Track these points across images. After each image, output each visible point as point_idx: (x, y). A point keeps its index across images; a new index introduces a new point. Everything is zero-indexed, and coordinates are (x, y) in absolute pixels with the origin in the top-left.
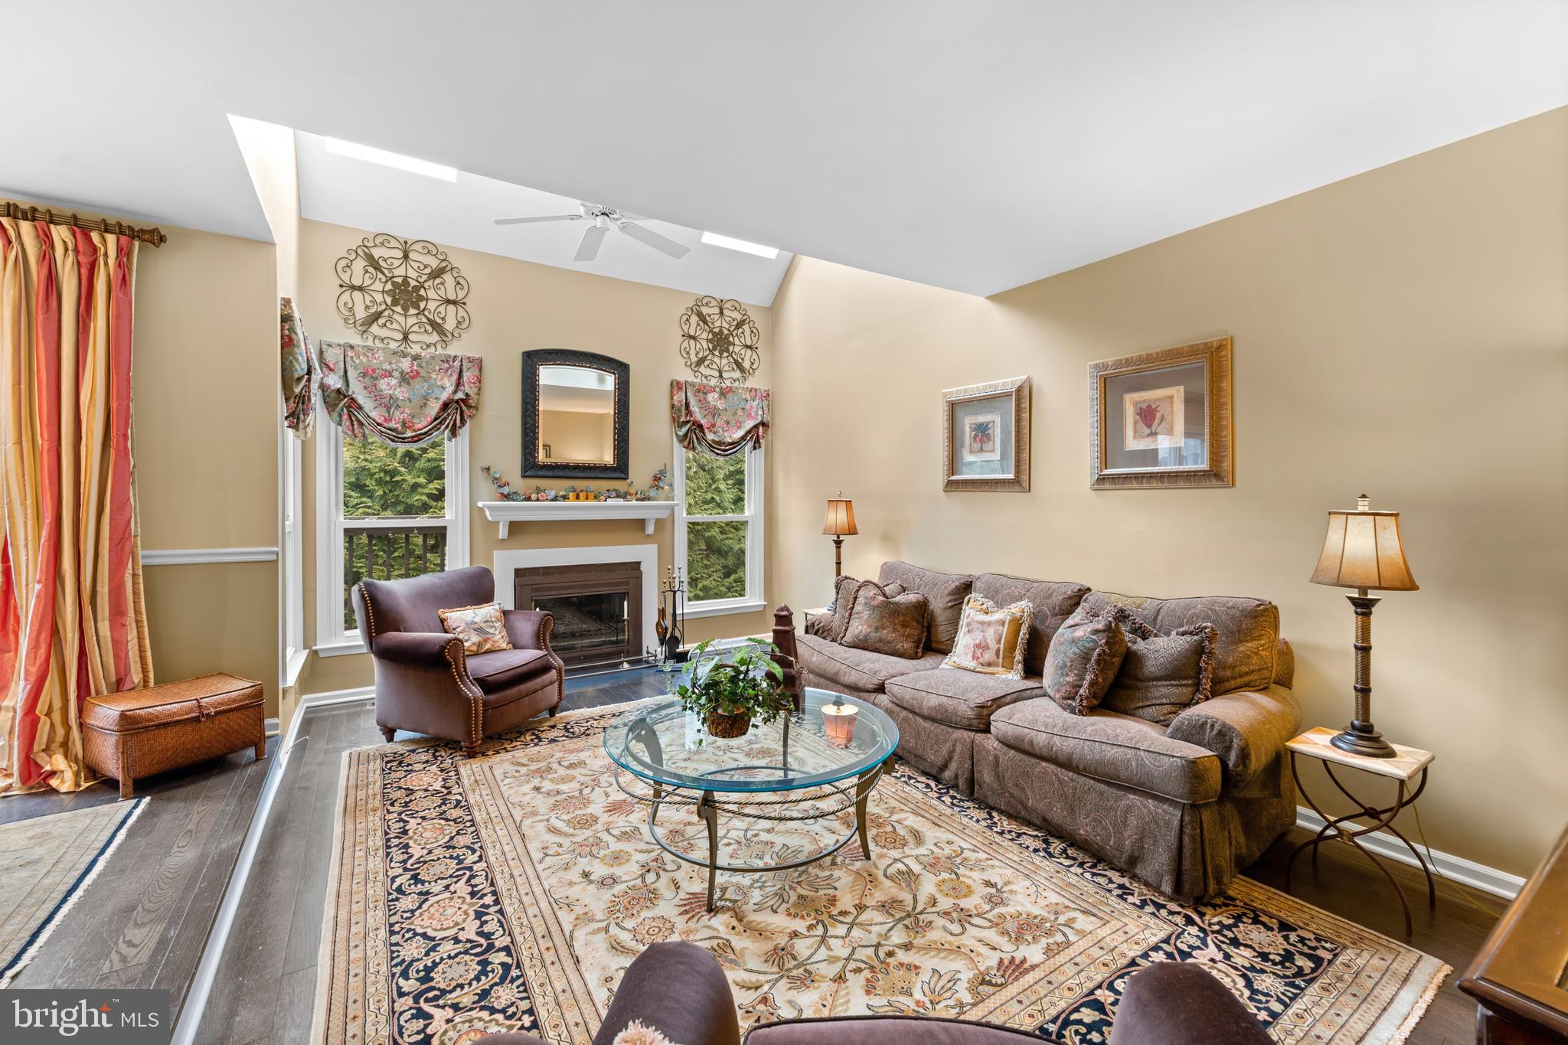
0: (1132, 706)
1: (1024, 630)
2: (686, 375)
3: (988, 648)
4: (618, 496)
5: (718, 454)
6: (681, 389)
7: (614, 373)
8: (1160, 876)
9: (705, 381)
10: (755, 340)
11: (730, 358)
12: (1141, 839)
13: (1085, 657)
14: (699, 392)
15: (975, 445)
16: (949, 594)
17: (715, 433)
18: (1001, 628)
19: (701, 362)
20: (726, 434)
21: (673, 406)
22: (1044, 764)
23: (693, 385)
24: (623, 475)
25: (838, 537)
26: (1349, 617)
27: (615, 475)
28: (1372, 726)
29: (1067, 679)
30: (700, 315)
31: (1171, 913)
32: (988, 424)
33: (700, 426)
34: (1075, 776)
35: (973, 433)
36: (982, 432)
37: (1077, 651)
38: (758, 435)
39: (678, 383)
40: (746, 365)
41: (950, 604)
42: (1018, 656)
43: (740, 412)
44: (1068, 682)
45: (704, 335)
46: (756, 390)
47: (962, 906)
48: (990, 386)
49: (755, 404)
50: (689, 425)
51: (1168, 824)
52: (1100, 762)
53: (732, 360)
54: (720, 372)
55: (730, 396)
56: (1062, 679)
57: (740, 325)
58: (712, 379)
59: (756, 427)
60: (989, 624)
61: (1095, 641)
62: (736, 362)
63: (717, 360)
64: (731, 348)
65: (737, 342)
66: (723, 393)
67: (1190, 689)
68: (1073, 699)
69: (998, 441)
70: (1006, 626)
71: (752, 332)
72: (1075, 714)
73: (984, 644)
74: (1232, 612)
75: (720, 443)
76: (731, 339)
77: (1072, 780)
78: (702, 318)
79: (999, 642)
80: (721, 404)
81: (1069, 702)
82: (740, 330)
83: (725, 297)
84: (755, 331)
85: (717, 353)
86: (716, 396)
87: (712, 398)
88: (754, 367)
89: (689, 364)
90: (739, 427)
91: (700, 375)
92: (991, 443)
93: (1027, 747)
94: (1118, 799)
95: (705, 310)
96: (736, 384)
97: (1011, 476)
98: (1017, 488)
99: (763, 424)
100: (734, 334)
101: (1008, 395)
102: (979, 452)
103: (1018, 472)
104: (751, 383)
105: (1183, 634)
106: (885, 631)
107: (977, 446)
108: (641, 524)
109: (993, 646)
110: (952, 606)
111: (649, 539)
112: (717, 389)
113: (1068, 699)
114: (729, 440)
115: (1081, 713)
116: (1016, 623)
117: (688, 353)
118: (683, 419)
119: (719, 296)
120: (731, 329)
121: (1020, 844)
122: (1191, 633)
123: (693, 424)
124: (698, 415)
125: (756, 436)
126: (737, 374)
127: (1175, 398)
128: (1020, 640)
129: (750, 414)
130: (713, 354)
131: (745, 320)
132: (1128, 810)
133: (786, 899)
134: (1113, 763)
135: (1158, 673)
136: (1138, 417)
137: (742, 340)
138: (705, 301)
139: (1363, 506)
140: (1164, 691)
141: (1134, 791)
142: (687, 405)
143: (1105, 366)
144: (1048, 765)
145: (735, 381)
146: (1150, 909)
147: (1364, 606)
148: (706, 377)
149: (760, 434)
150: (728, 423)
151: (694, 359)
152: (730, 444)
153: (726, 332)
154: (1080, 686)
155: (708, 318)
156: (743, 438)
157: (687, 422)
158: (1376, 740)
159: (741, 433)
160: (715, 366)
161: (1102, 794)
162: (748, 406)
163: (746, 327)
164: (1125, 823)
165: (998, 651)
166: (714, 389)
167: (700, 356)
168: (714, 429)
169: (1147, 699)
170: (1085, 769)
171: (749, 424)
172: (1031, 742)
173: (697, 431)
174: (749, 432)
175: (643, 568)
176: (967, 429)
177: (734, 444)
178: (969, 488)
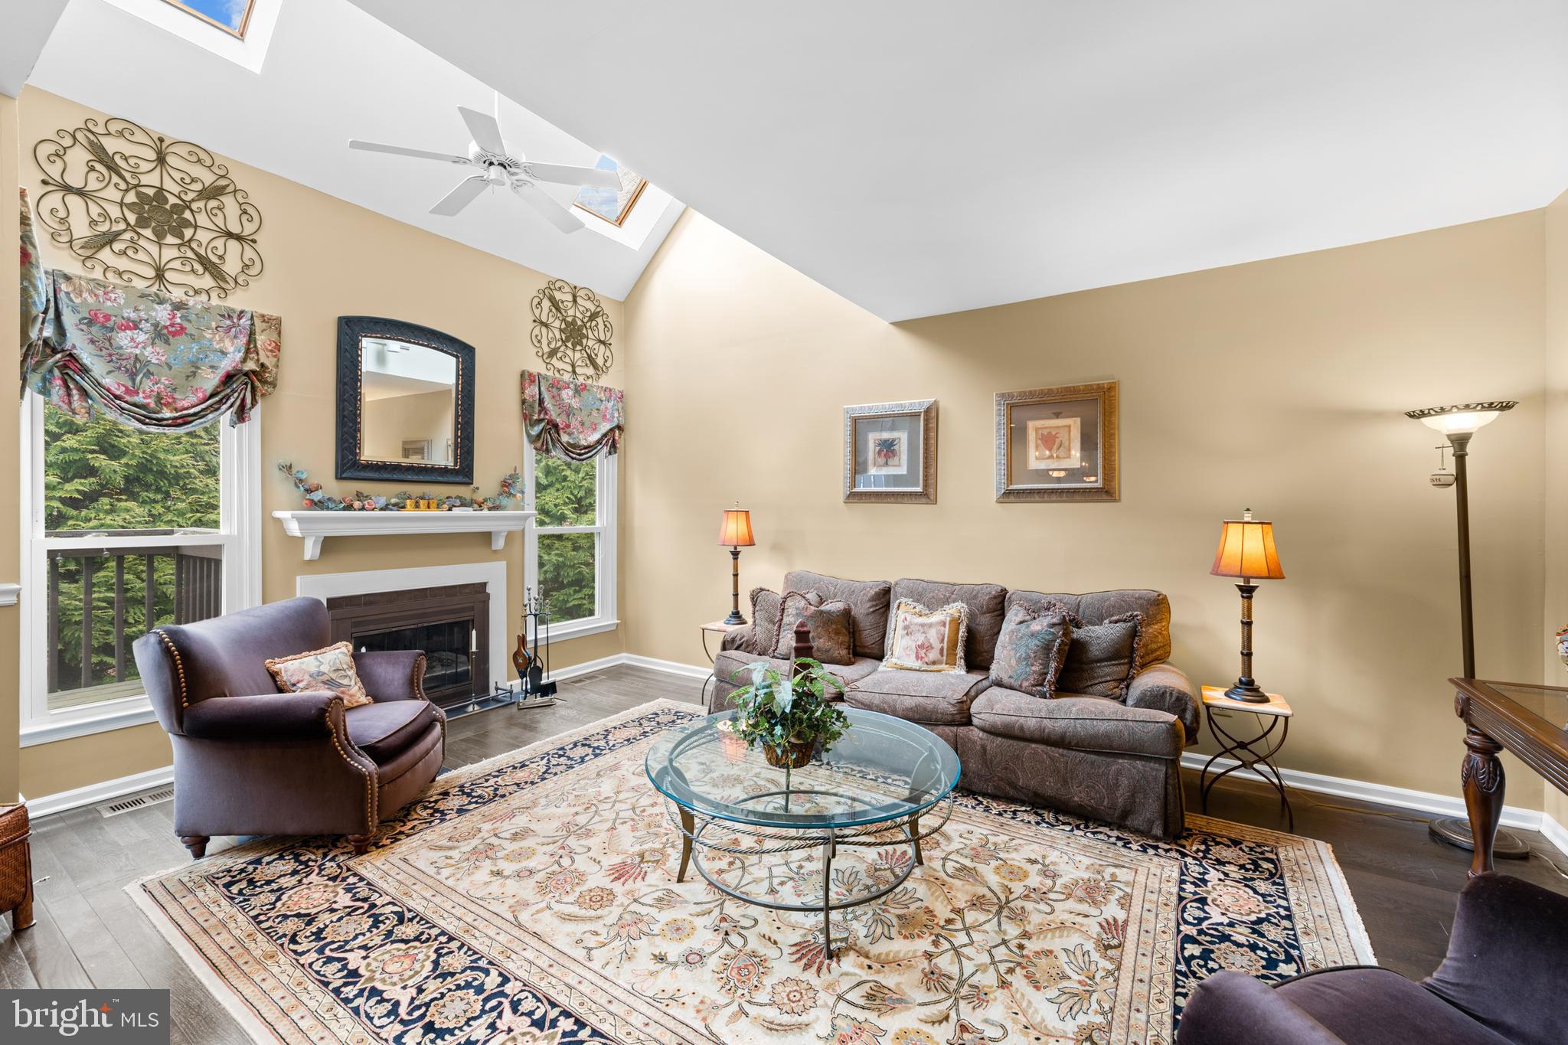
0: (1082, 686)
1: (962, 629)
2: (537, 367)
3: (932, 648)
4: (463, 505)
5: (573, 458)
6: (534, 381)
7: (457, 357)
8: (1151, 823)
9: (557, 375)
10: (608, 335)
11: (583, 352)
12: (1133, 795)
13: (1047, 648)
14: (552, 387)
15: (879, 460)
16: (870, 601)
17: (569, 434)
18: (942, 628)
19: (553, 353)
20: (581, 436)
21: (524, 402)
22: (1033, 746)
23: (546, 378)
24: (466, 480)
25: (736, 548)
26: (1237, 600)
27: (458, 480)
28: (1253, 681)
29: (1034, 668)
30: (552, 299)
31: (1167, 851)
32: (894, 440)
33: (556, 426)
34: (1065, 751)
35: (878, 448)
36: (888, 449)
37: (1038, 643)
38: (614, 440)
39: (530, 375)
40: (600, 361)
41: (871, 610)
42: (960, 652)
43: (595, 413)
44: (1034, 672)
45: (557, 324)
46: (610, 390)
47: (1032, 886)
48: (897, 406)
49: (610, 405)
50: (543, 424)
51: (1155, 778)
52: (1095, 736)
53: (585, 355)
54: (573, 366)
55: (584, 394)
56: (1028, 670)
57: (593, 317)
58: (565, 373)
59: (612, 430)
60: (930, 625)
61: (1053, 633)
62: (589, 357)
63: (570, 352)
64: (584, 341)
65: (591, 336)
66: (579, 390)
67: (1126, 666)
68: (1042, 685)
69: (904, 457)
70: (947, 626)
71: (605, 326)
72: (1045, 698)
73: (927, 644)
74: (1140, 602)
75: (574, 446)
76: (584, 331)
77: (1062, 755)
78: (555, 304)
79: (942, 641)
80: (575, 403)
81: (1039, 688)
82: (594, 323)
83: (579, 285)
84: (608, 325)
85: (569, 345)
86: (571, 393)
87: (567, 394)
88: (608, 364)
89: (540, 354)
90: (594, 430)
91: (552, 368)
92: (896, 459)
93: (1017, 732)
94: (1108, 765)
95: (558, 296)
96: (590, 381)
97: (919, 489)
98: (924, 500)
99: (619, 427)
100: (588, 325)
101: (917, 415)
102: (883, 466)
103: (926, 486)
104: (604, 381)
105: (1116, 622)
106: (821, 640)
107: (882, 460)
108: (486, 537)
109: (937, 645)
110: (874, 612)
111: (496, 555)
112: (572, 386)
113: (1037, 685)
114: (584, 443)
115: (1051, 697)
116: (956, 623)
117: (539, 341)
118: (536, 417)
119: (573, 282)
120: (585, 320)
121: (1022, 821)
122: (1125, 621)
123: (548, 423)
124: (554, 414)
125: (611, 441)
126: (590, 371)
127: (1072, 428)
128: (960, 638)
129: (605, 416)
130: (566, 346)
131: (599, 312)
132: (1119, 772)
133: (890, 924)
134: (1107, 735)
135: (1102, 656)
136: (1039, 442)
137: (596, 333)
138: (558, 285)
139: (1247, 517)
140: (1107, 670)
141: (1122, 756)
142: (541, 402)
143: (1011, 395)
144: (1038, 746)
145: (588, 378)
146: (1151, 852)
147: (1247, 591)
148: (559, 371)
149: (617, 438)
150: (582, 424)
151: (546, 349)
152: (585, 448)
153: (579, 323)
154: (1047, 673)
155: (560, 304)
156: (599, 442)
157: (540, 421)
158: (1257, 690)
159: (596, 436)
160: (567, 360)
161: (1092, 763)
162: (602, 407)
163: (599, 320)
164: (1117, 785)
165: (942, 650)
166: (568, 384)
167: (553, 346)
168: (568, 430)
169: (1094, 678)
170: (1077, 745)
171: (605, 427)
172: (1022, 728)
173: (552, 431)
174: (605, 435)
175: (488, 590)
176: (871, 445)
177: (588, 447)
178: (873, 500)
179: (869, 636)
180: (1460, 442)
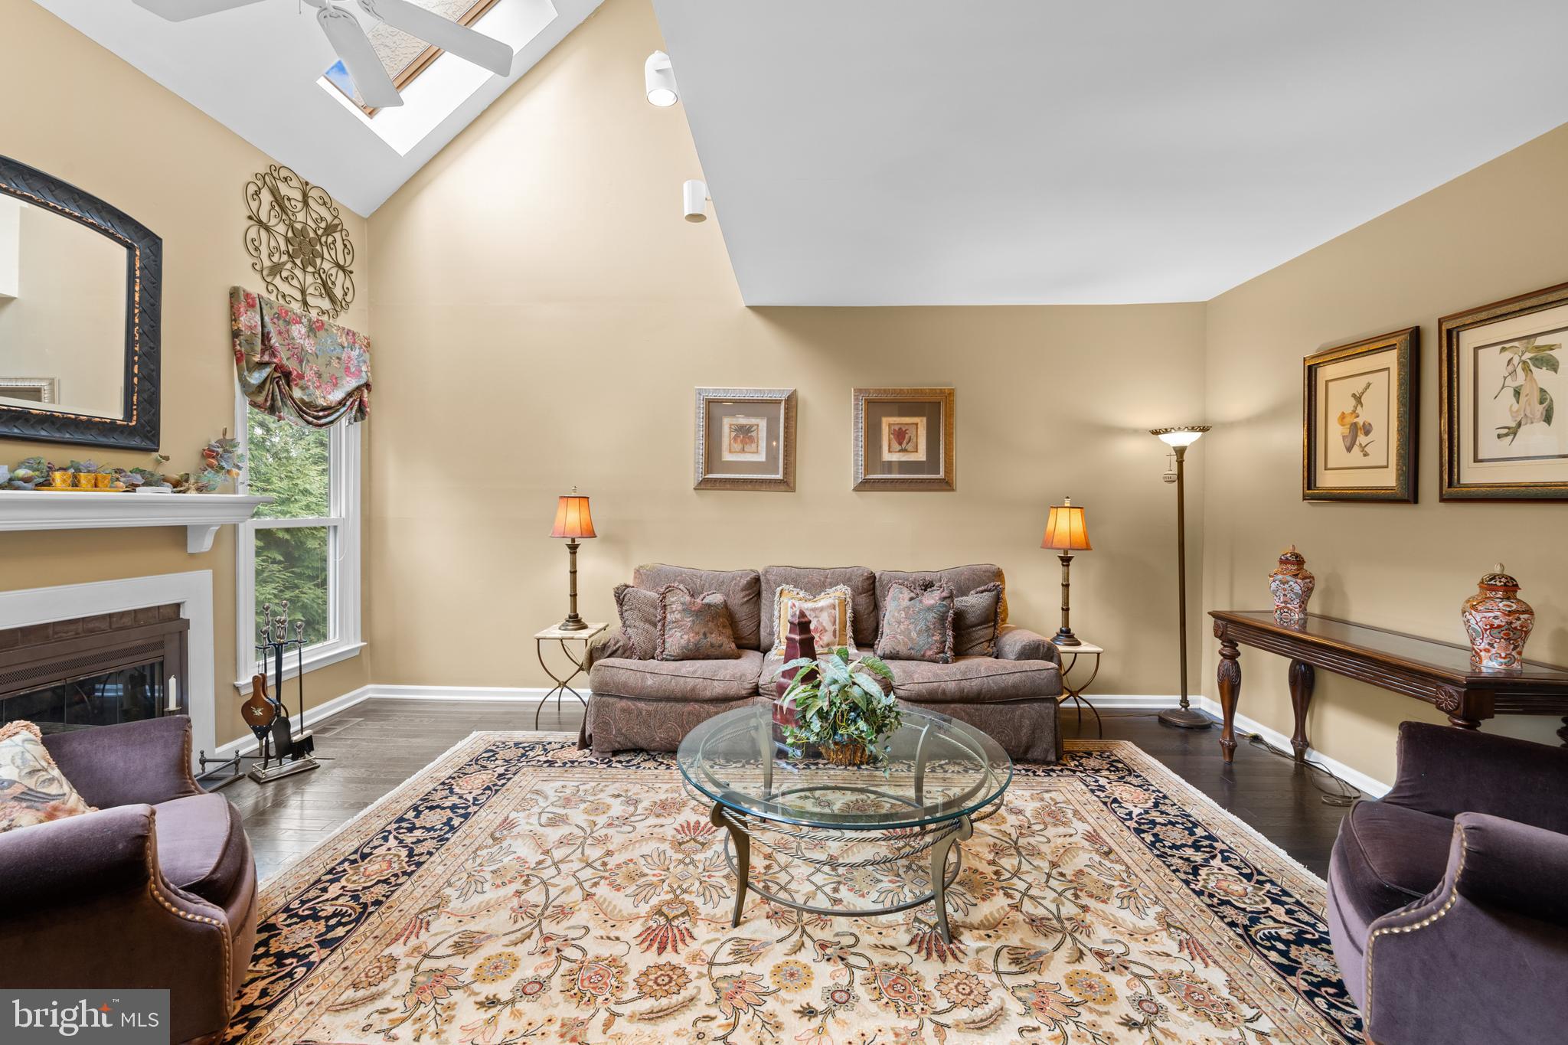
0: (964, 649)
1: (849, 612)
2: (254, 286)
3: (826, 631)
4: (147, 484)
5: (309, 423)
6: (253, 306)
7: (130, 248)
8: (1047, 751)
9: (281, 301)
10: (349, 258)
11: (317, 276)
12: (1033, 732)
13: (942, 618)
14: (278, 318)
15: (736, 446)
16: (742, 590)
17: (303, 388)
18: (833, 611)
19: (276, 269)
20: (318, 393)
21: (235, 334)
22: (952, 706)
23: (269, 303)
24: (149, 444)
25: (571, 540)
26: (1058, 568)
27: (133, 443)
28: (1070, 630)
29: (934, 638)
30: (274, 192)
32: (751, 426)
33: (287, 375)
34: (979, 706)
35: (733, 434)
36: (745, 433)
37: (935, 615)
38: (361, 401)
39: (247, 295)
40: (338, 292)
41: (745, 599)
42: (849, 633)
43: (335, 362)
44: (936, 641)
45: (281, 228)
46: (354, 334)
48: (756, 391)
49: (355, 353)
50: (267, 370)
51: (1049, 713)
52: (1003, 690)
53: (319, 281)
54: (303, 292)
55: (321, 334)
56: (930, 640)
57: (330, 229)
58: (293, 301)
59: (358, 388)
60: (822, 609)
61: (945, 606)
62: (324, 284)
63: (298, 272)
64: (318, 261)
65: (326, 255)
66: (314, 329)
67: (992, 629)
68: (943, 652)
69: (763, 444)
70: (837, 608)
71: (345, 246)
72: (947, 662)
73: (820, 628)
74: (987, 574)
75: (309, 405)
76: (318, 247)
77: (977, 710)
78: (279, 201)
79: (834, 623)
80: (309, 345)
81: (942, 655)
82: (330, 239)
83: (313, 182)
84: (349, 246)
85: (298, 262)
86: (304, 330)
87: (298, 331)
88: (348, 298)
89: (258, 267)
90: (335, 385)
91: (275, 291)
92: (754, 445)
93: (940, 696)
94: (1013, 711)
95: (284, 189)
96: (325, 318)
97: (780, 476)
98: (783, 487)
99: (367, 386)
100: (323, 239)
101: (778, 402)
102: (739, 452)
103: (785, 474)
104: (344, 320)
105: (982, 592)
106: (713, 635)
107: (737, 446)
108: (178, 535)
109: (830, 628)
110: (748, 601)
111: (196, 561)
112: (304, 320)
113: (940, 653)
114: (322, 402)
115: (953, 662)
116: (843, 603)
117: (257, 249)
118: (257, 358)
119: (305, 176)
120: (320, 232)
122: (990, 591)
123: (275, 370)
124: (284, 357)
125: (358, 404)
126: (326, 304)
127: (919, 426)
128: (848, 619)
129: (347, 369)
130: (295, 264)
131: (337, 225)
132: (1022, 716)
133: (960, 893)
134: (1014, 686)
135: (977, 622)
136: (892, 436)
137: (333, 253)
138: (283, 173)
139: (1067, 503)
140: (981, 633)
141: (1023, 701)
142: (265, 337)
143: (867, 391)
144: (956, 705)
145: (323, 313)
147: (1066, 560)
148: (284, 296)
149: (366, 399)
150: (319, 375)
151: (267, 263)
152: (324, 409)
153: (312, 235)
154: (945, 641)
155: (286, 202)
156: (342, 403)
157: (262, 365)
158: (1072, 636)
159: (337, 396)
160: (295, 282)
161: (1001, 712)
162: (344, 356)
163: (337, 235)
164: (1021, 726)
165: (835, 631)
166: (300, 318)
167: (275, 259)
168: (301, 383)
169: (972, 641)
170: (990, 699)
171: (351, 384)
172: (944, 691)
173: (283, 382)
174: (350, 395)
175: (184, 614)
176: (726, 430)
177: (329, 409)
178: (728, 486)
179: (746, 627)
180: (1180, 452)
